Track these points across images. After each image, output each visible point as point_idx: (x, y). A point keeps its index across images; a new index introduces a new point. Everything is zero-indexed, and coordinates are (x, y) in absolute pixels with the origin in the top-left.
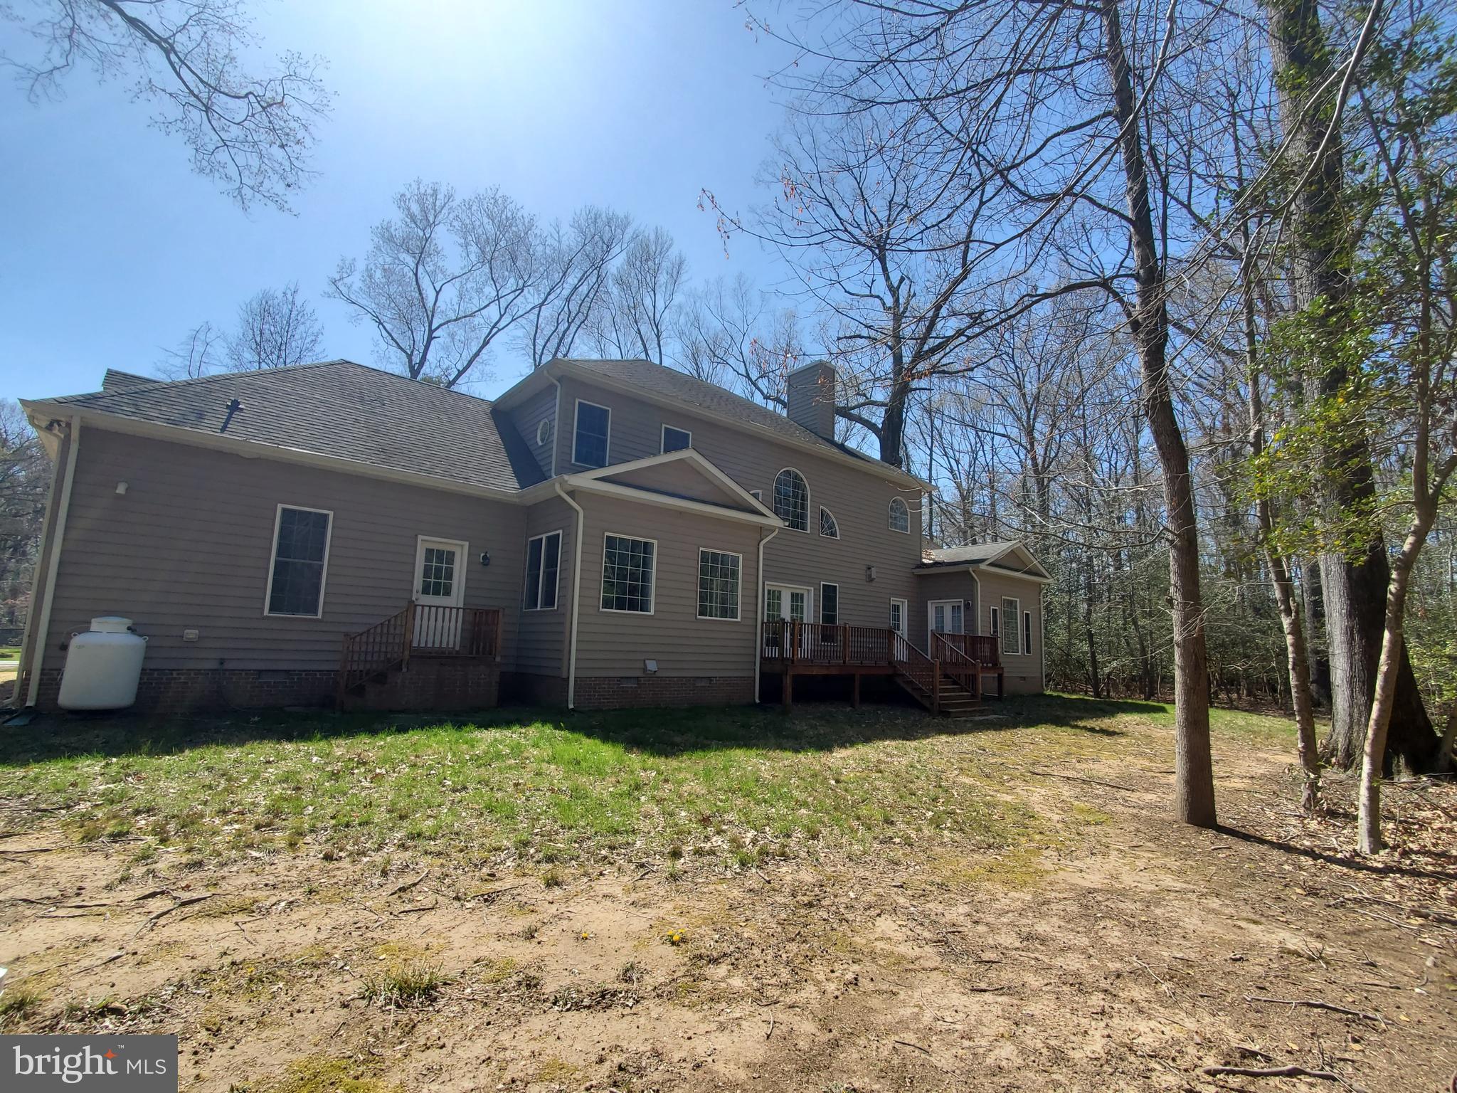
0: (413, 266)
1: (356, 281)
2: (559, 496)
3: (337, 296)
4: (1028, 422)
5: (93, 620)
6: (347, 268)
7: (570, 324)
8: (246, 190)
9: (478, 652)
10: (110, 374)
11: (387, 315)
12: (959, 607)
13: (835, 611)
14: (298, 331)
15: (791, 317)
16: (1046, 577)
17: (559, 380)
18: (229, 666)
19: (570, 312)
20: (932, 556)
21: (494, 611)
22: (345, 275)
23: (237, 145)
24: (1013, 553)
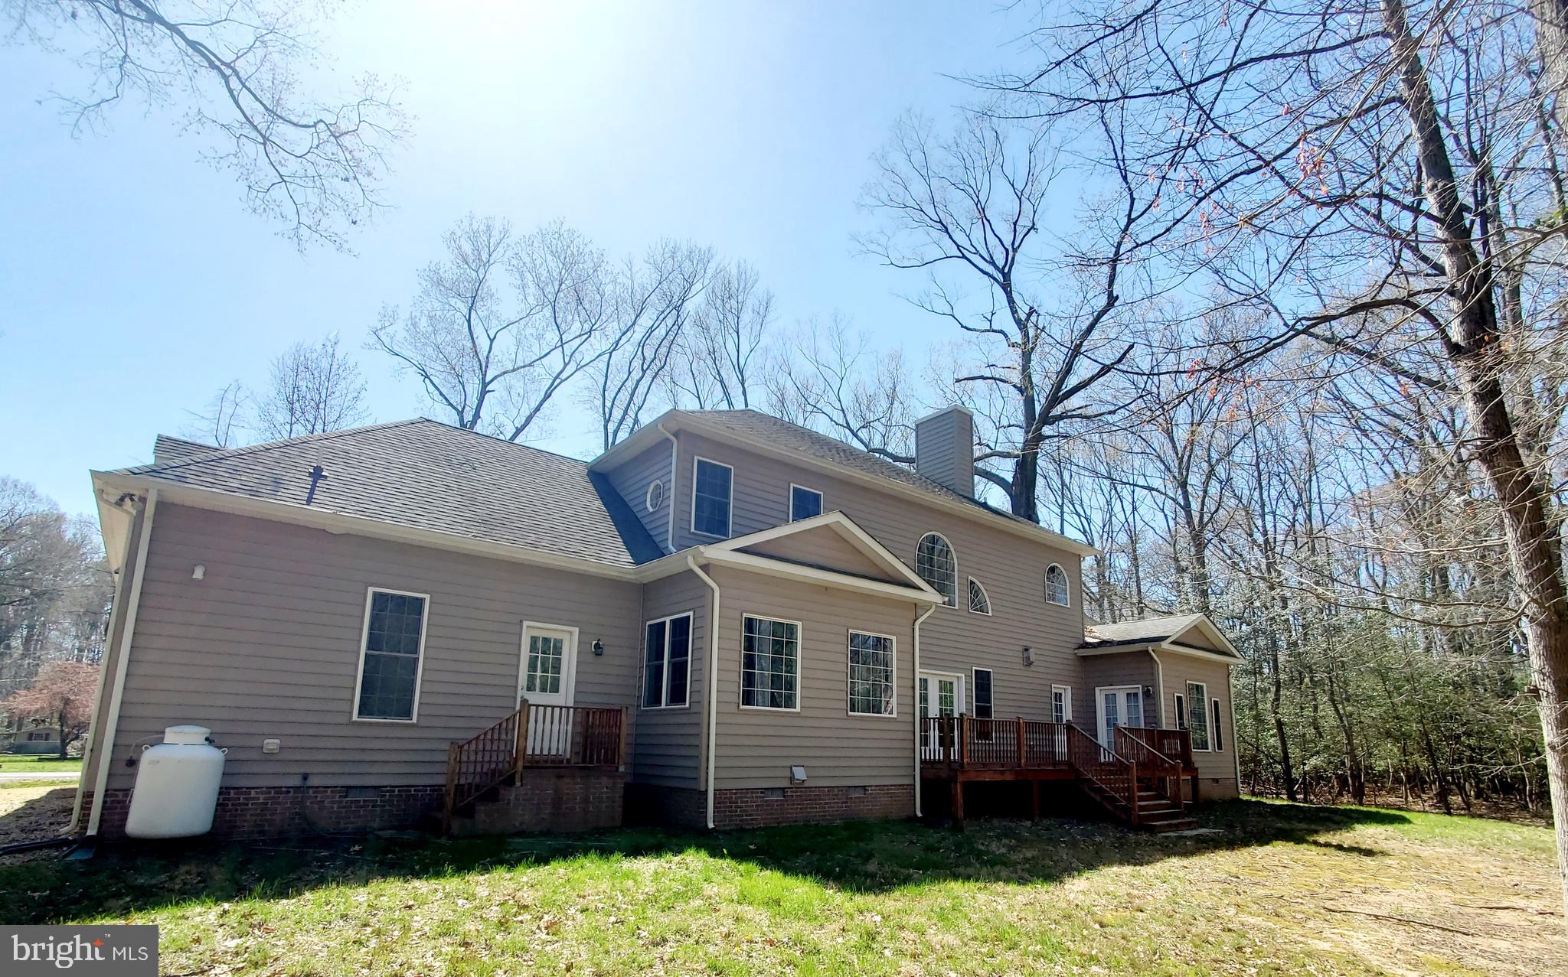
0: (466, 311)
1: (399, 331)
2: (691, 571)
3: (378, 346)
4: (1180, 473)
5: (167, 730)
6: (389, 316)
7: (644, 372)
8: (303, 230)
9: (599, 760)
10: (161, 440)
11: (436, 369)
12: (1136, 695)
13: (990, 702)
14: (339, 387)
15: (897, 358)
16: (1235, 657)
17: (676, 435)
18: (313, 781)
19: (644, 359)
20: (1099, 632)
21: (618, 711)
22: (387, 324)
23: (298, 180)
24: (1196, 629)
